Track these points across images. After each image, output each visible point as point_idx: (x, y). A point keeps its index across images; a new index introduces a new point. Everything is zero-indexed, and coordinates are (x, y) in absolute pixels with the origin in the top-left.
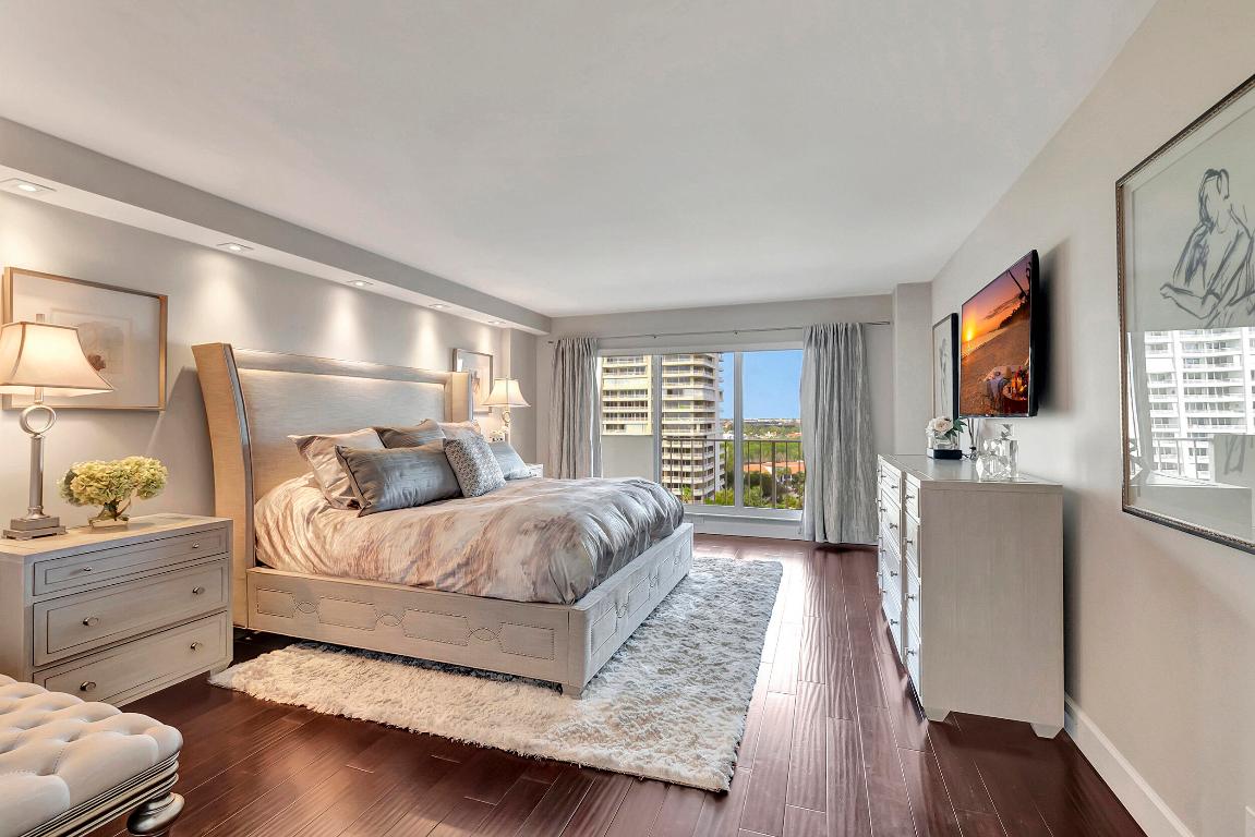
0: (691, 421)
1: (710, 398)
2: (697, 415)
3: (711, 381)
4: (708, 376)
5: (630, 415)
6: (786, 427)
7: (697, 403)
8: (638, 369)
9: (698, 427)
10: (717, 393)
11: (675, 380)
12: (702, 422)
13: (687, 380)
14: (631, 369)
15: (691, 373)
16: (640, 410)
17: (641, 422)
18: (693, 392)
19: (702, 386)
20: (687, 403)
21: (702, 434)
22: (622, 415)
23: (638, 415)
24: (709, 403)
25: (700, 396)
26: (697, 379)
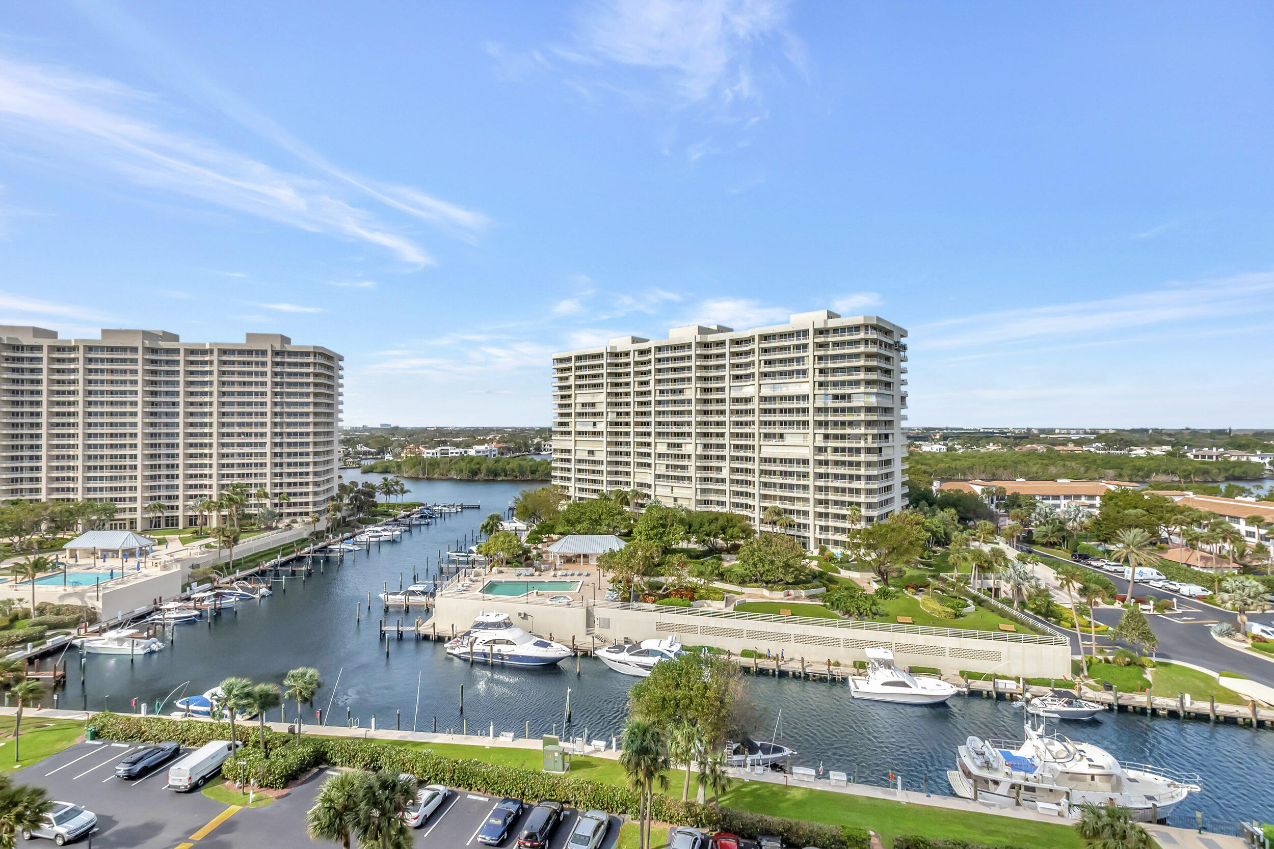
0: (862, 430)
1: (887, 403)
2: (869, 423)
3: (888, 385)
4: (884, 379)
5: (791, 423)
6: (1015, 438)
7: (869, 410)
8: (798, 372)
9: (870, 438)
10: (897, 399)
11: (843, 383)
12: (875, 432)
13: (857, 383)
14: (791, 373)
15: (862, 376)
16: (801, 418)
17: (801, 431)
18: (863, 398)
19: (875, 391)
20: (857, 410)
21: (875, 445)
22: (781, 423)
23: (798, 423)
24: (887, 410)
25: (873, 401)
26: (869, 383)
